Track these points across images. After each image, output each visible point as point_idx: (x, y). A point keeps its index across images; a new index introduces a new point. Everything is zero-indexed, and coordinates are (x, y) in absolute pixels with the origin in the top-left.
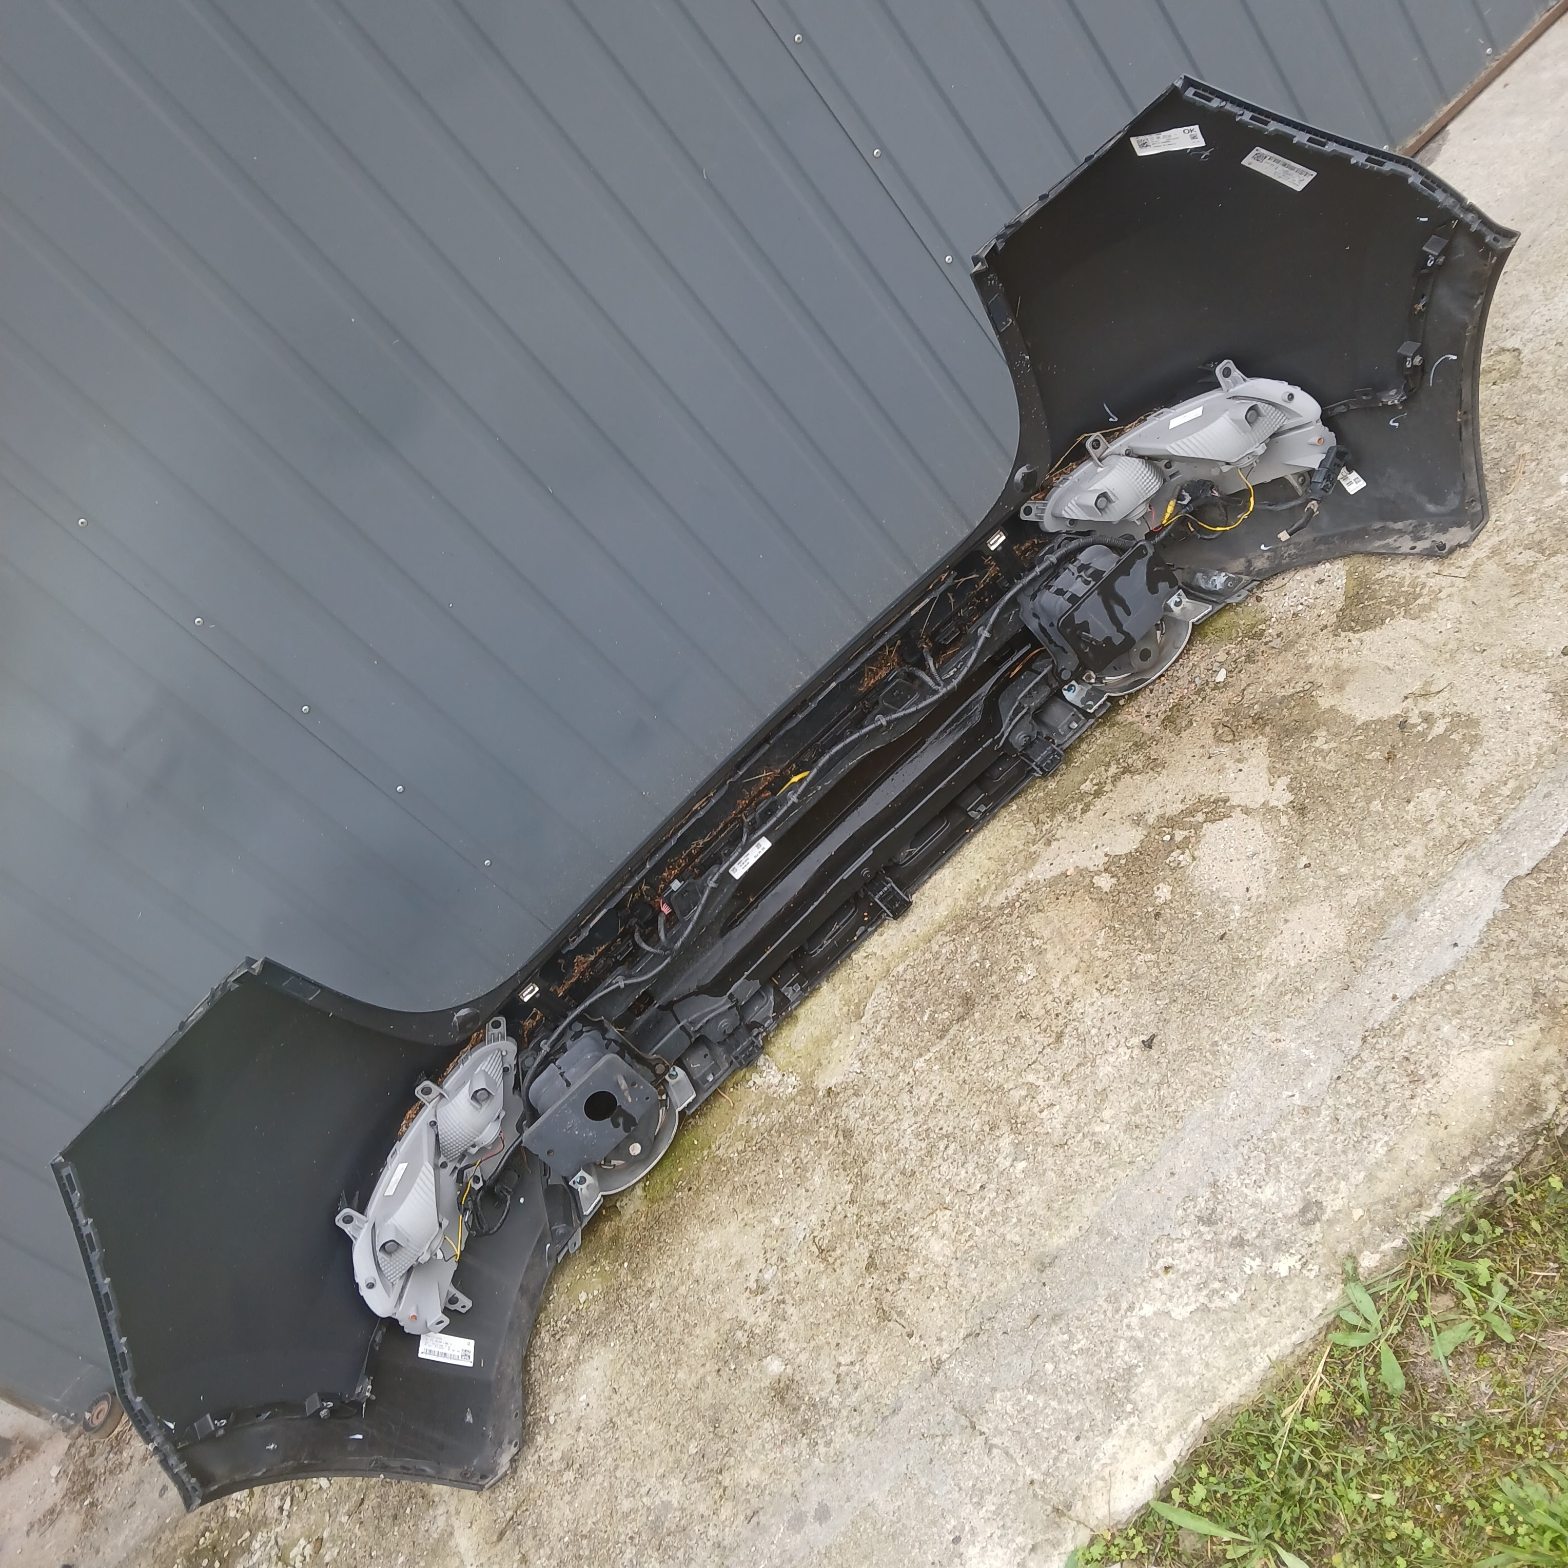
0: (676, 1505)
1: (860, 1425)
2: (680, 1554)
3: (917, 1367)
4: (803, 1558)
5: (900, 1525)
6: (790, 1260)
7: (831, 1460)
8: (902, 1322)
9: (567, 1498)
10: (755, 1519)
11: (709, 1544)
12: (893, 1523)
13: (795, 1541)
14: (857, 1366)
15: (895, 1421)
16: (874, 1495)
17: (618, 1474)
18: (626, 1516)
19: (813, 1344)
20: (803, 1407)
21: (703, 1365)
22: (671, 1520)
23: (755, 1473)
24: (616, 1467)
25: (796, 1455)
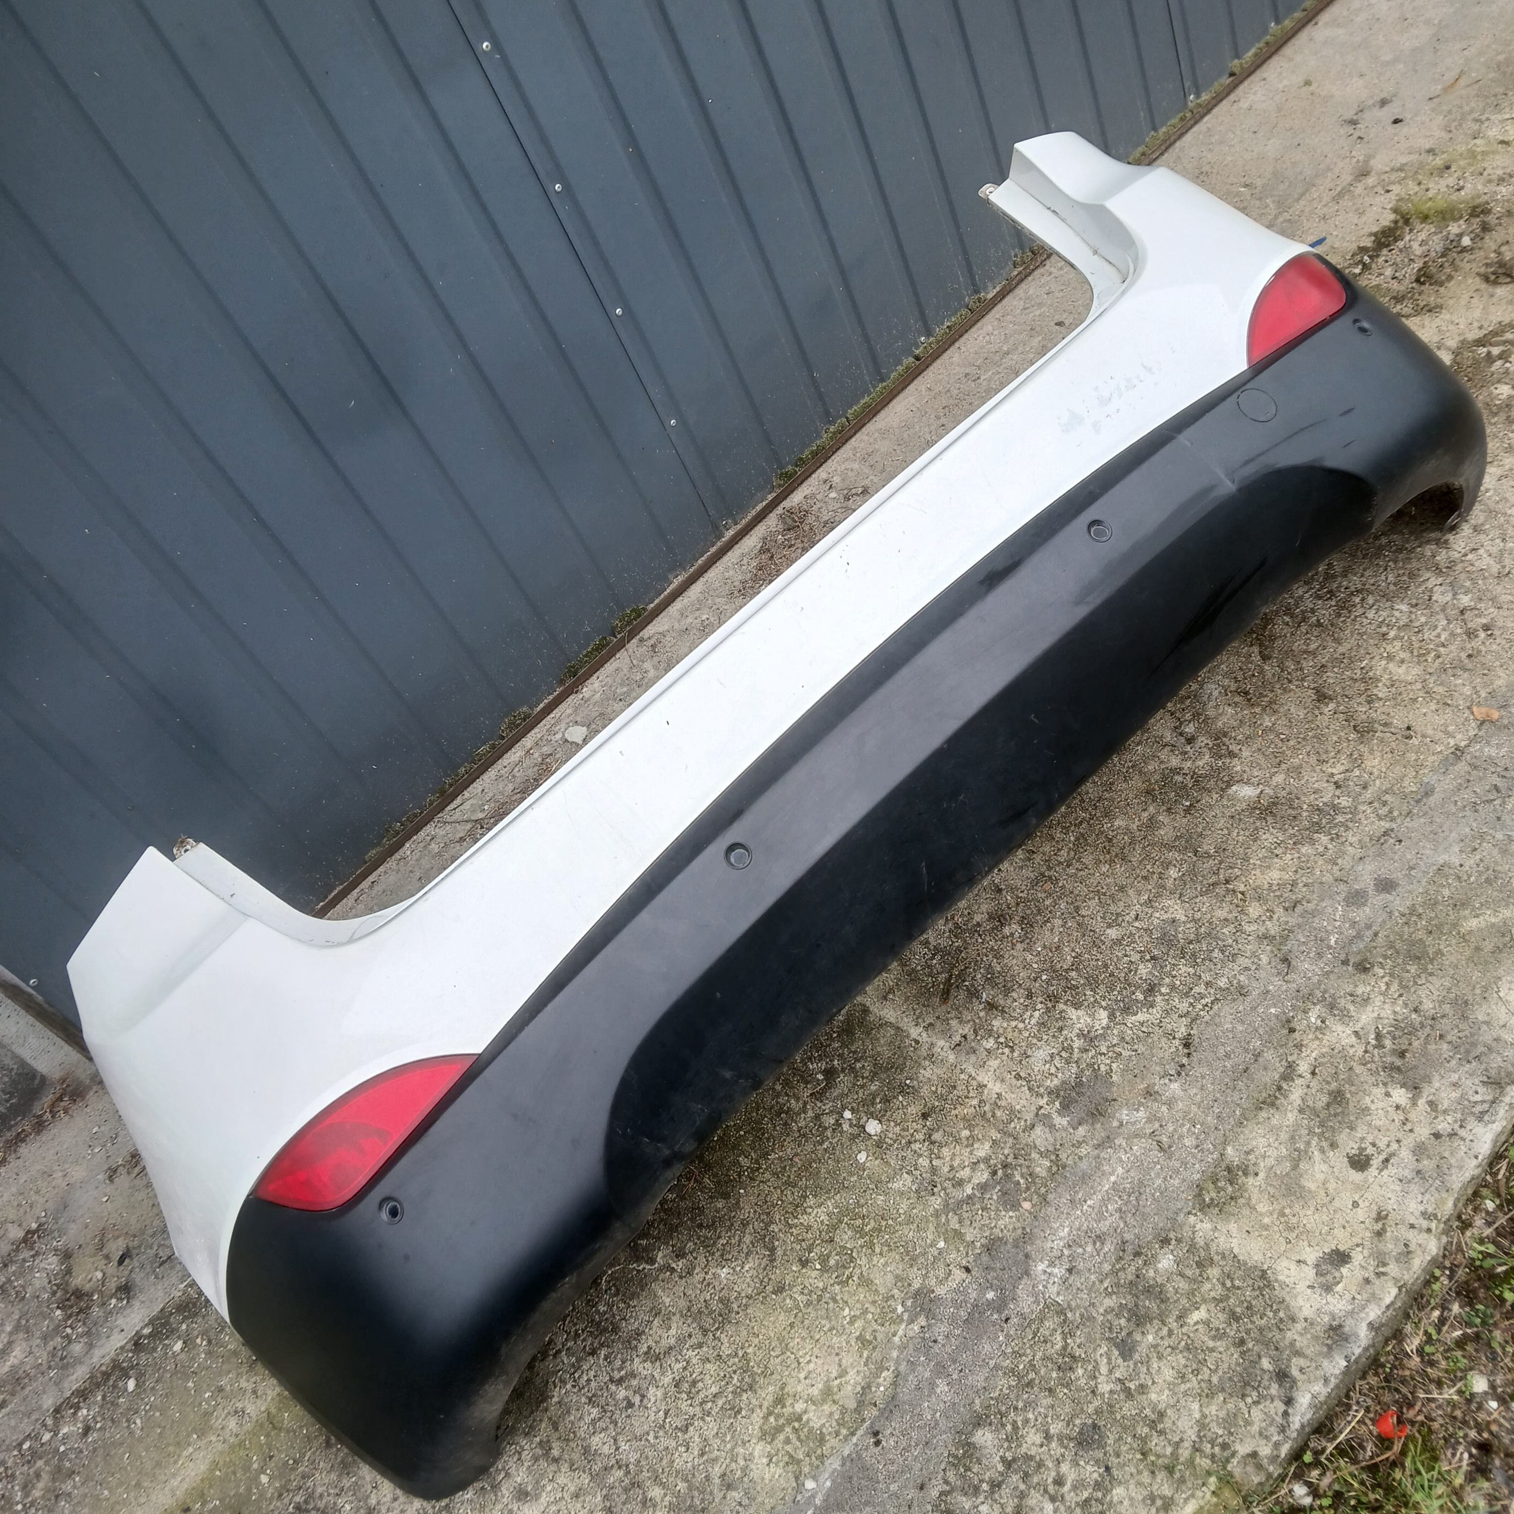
0: (1183, 918)
1: (1391, 812)
2: (1216, 954)
3: (1431, 759)
4: (1384, 921)
5: (1490, 872)
6: (1211, 713)
7: (1369, 845)
8: (1393, 730)
9: (1019, 946)
10: (1299, 909)
11: (1250, 938)
12: (1480, 873)
13: (1361, 915)
14: (1357, 772)
15: (1432, 801)
16: (1442, 859)
17: (1083, 912)
18: (1118, 942)
19: (1284, 766)
20: (1305, 814)
21: (1145, 810)
22: (1185, 931)
23: (1275, 875)
24: (1077, 909)
25: (1321, 849)
